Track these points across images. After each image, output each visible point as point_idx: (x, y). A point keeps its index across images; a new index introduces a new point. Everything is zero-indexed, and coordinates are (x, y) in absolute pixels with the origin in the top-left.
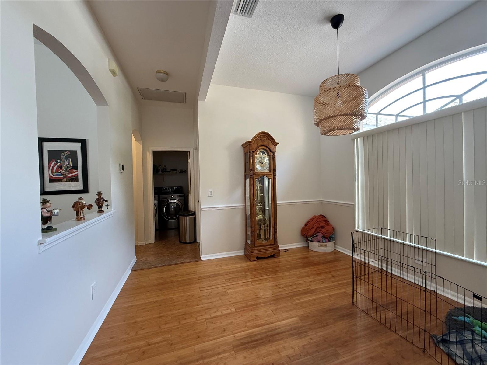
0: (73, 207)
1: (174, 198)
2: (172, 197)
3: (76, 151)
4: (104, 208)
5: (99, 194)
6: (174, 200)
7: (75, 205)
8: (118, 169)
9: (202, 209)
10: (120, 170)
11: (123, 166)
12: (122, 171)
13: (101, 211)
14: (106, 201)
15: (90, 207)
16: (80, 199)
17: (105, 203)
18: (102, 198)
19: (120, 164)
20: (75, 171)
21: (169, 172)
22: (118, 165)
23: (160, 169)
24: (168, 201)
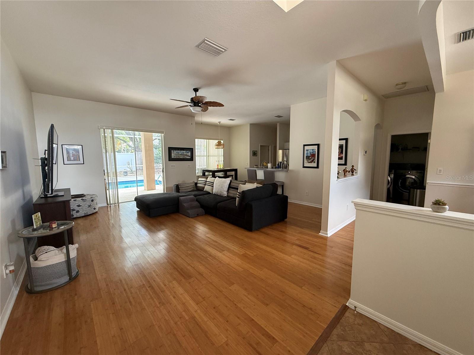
0: (343, 171)
1: (411, 173)
2: (409, 172)
3: (343, 145)
4: (354, 173)
5: (353, 166)
6: (412, 176)
7: (344, 170)
8: (363, 153)
9: (428, 184)
10: (364, 154)
11: (366, 151)
12: (365, 154)
13: (353, 175)
14: (356, 170)
15: (349, 172)
16: (346, 168)
17: (355, 171)
18: (354, 169)
19: (364, 150)
20: (341, 154)
21: (411, 149)
22: (363, 151)
23: (400, 148)
24: (405, 176)
